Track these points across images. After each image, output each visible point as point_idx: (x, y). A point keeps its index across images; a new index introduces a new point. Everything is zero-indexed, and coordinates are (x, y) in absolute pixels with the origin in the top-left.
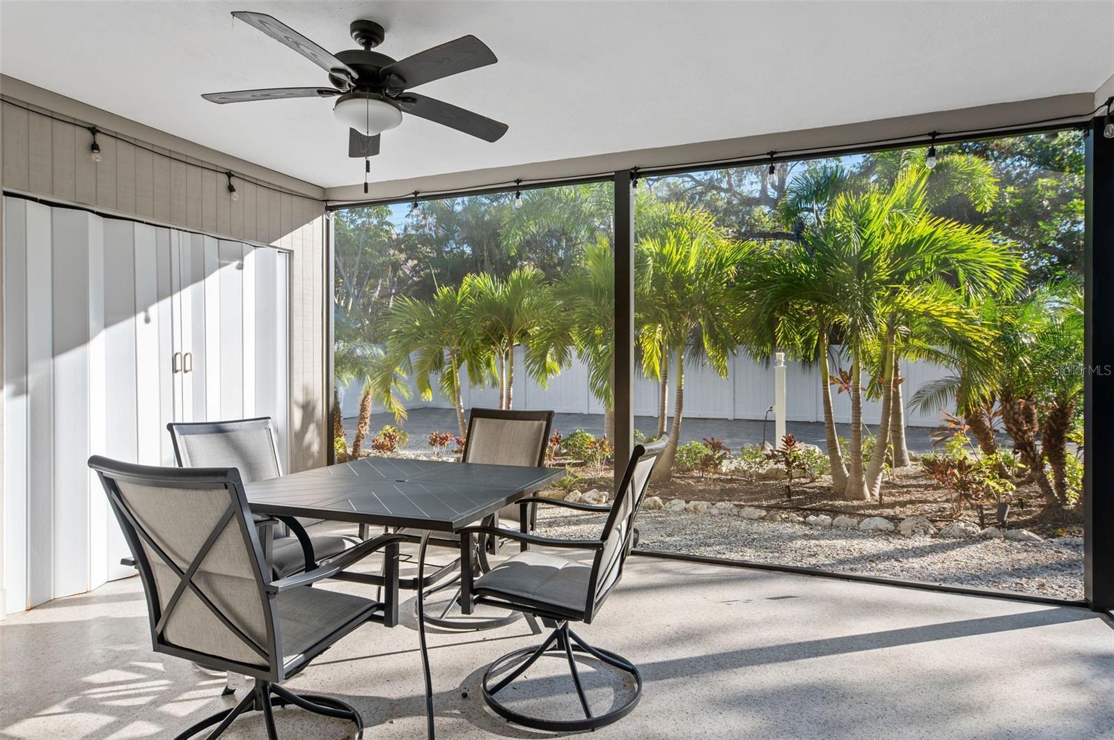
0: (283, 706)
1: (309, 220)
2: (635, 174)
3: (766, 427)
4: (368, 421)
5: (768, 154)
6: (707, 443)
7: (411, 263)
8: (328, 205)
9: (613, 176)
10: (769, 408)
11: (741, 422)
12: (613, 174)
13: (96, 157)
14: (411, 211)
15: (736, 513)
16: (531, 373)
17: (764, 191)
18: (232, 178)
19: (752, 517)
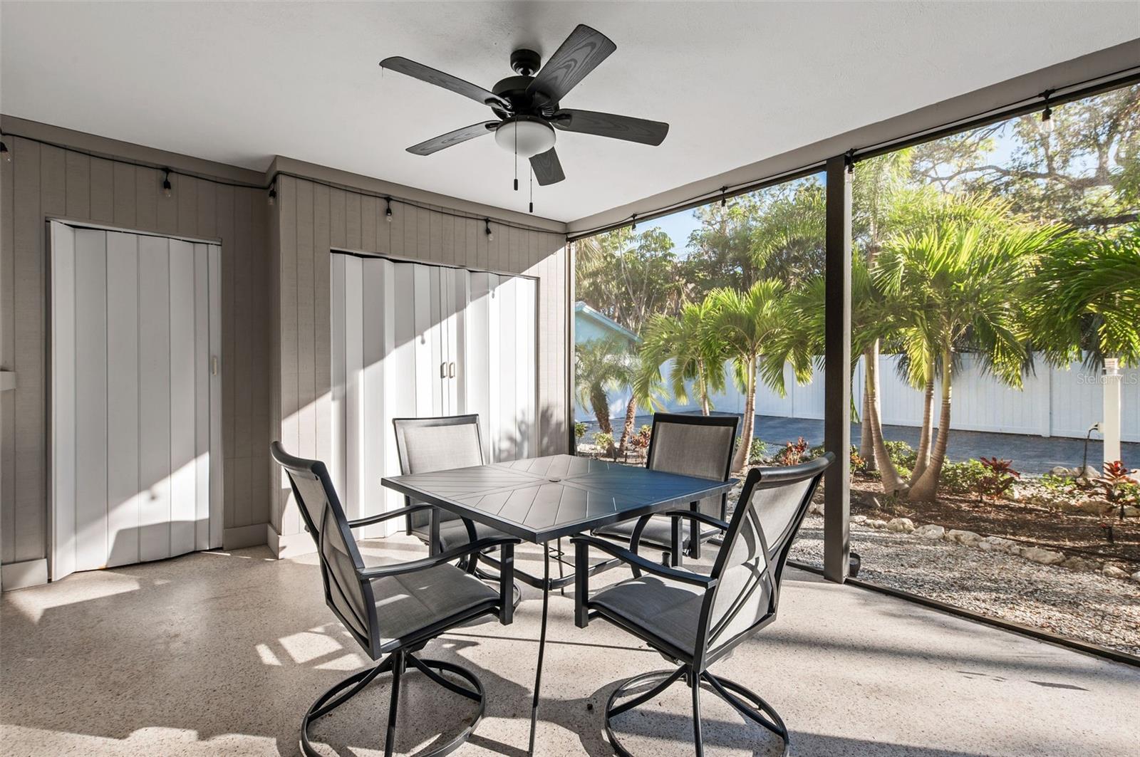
0: (441, 670)
1: (553, 251)
2: (851, 158)
3: (1089, 448)
4: (633, 420)
5: (1040, 95)
6: (986, 463)
7: (691, 286)
8: (569, 237)
9: (824, 165)
10: (1093, 427)
11: (1060, 440)
12: (825, 162)
13: (389, 218)
14: (690, 241)
15: (1017, 552)
16: (767, 380)
17: (1102, 169)
18: (489, 224)
19: (1041, 560)
